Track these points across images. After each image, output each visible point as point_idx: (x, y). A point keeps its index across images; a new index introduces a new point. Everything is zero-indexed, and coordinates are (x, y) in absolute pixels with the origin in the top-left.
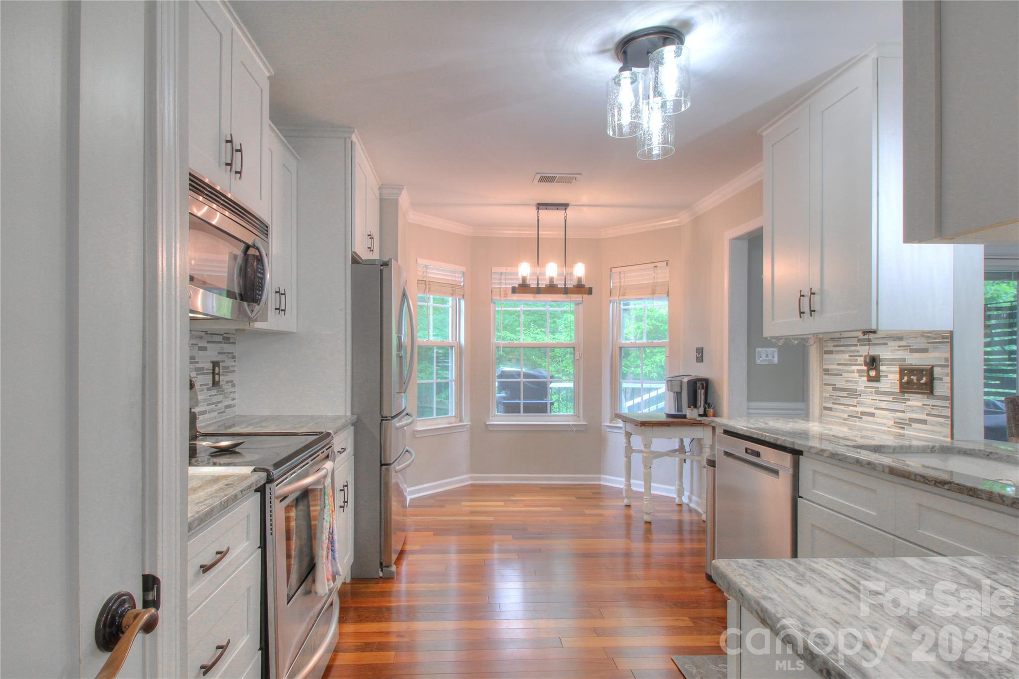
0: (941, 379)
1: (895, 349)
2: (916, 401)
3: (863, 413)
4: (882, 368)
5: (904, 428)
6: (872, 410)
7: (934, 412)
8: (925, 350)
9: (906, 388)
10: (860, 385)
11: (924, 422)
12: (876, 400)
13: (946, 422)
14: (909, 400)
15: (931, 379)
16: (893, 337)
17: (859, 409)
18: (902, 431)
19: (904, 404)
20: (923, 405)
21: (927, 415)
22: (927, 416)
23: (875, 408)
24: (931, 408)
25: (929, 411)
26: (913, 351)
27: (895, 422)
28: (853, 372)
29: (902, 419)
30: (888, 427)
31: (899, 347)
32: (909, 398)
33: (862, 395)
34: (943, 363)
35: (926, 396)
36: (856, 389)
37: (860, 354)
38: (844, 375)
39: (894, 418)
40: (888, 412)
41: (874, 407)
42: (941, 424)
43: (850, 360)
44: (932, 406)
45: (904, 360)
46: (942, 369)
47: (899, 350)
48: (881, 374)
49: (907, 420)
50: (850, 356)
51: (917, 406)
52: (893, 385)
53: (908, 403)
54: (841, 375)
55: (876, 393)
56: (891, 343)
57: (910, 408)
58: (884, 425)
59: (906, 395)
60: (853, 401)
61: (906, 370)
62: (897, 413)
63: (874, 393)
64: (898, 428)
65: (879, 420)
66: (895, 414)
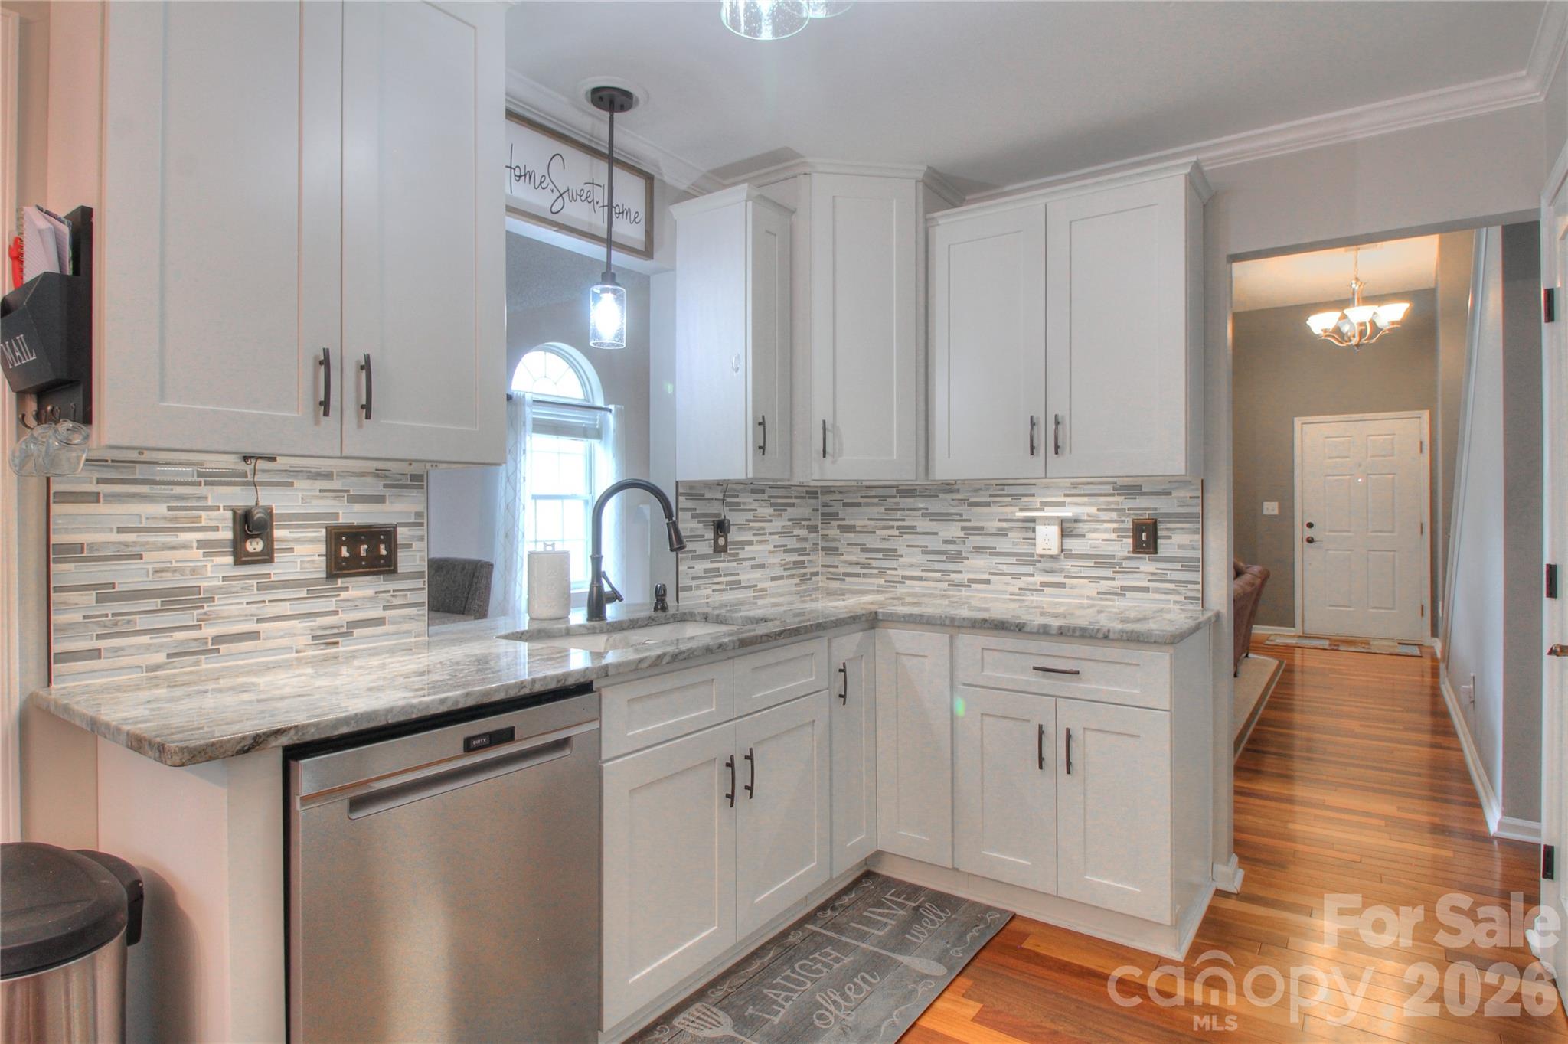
0: (410, 546)
1: (313, 496)
2: (360, 589)
3: (219, 639)
4: (278, 533)
5: (337, 643)
6: (251, 626)
7: (396, 602)
8: (380, 499)
9: (338, 568)
10: (209, 575)
11: (380, 621)
12: (264, 601)
13: (420, 612)
14: (346, 589)
15: (393, 548)
16: (310, 472)
17: (209, 631)
18: (332, 650)
19: (334, 599)
20: (376, 593)
21: (385, 608)
22: (384, 610)
23: (259, 621)
24: (393, 596)
25: (388, 601)
26: (354, 499)
27: (314, 638)
28: (185, 546)
29: (332, 627)
30: (297, 652)
31: (321, 491)
32: (346, 585)
33: (216, 597)
34: (412, 520)
35: (382, 576)
36: (199, 587)
37: (210, 503)
38: (148, 556)
39: (312, 630)
40: (296, 621)
41: (255, 618)
42: (410, 618)
43: (171, 520)
44: (394, 591)
45: (336, 515)
46: (410, 530)
47: (322, 498)
48: (276, 546)
49: (342, 626)
50: (170, 509)
51: (364, 598)
52: (307, 565)
53: (344, 595)
54: (141, 557)
55: (261, 587)
56: (301, 484)
57: (350, 604)
58: (288, 649)
59: (340, 581)
60: (188, 617)
61: (343, 534)
62: (318, 619)
63: (255, 588)
64: (322, 647)
65: (270, 644)
66: (315, 621)
